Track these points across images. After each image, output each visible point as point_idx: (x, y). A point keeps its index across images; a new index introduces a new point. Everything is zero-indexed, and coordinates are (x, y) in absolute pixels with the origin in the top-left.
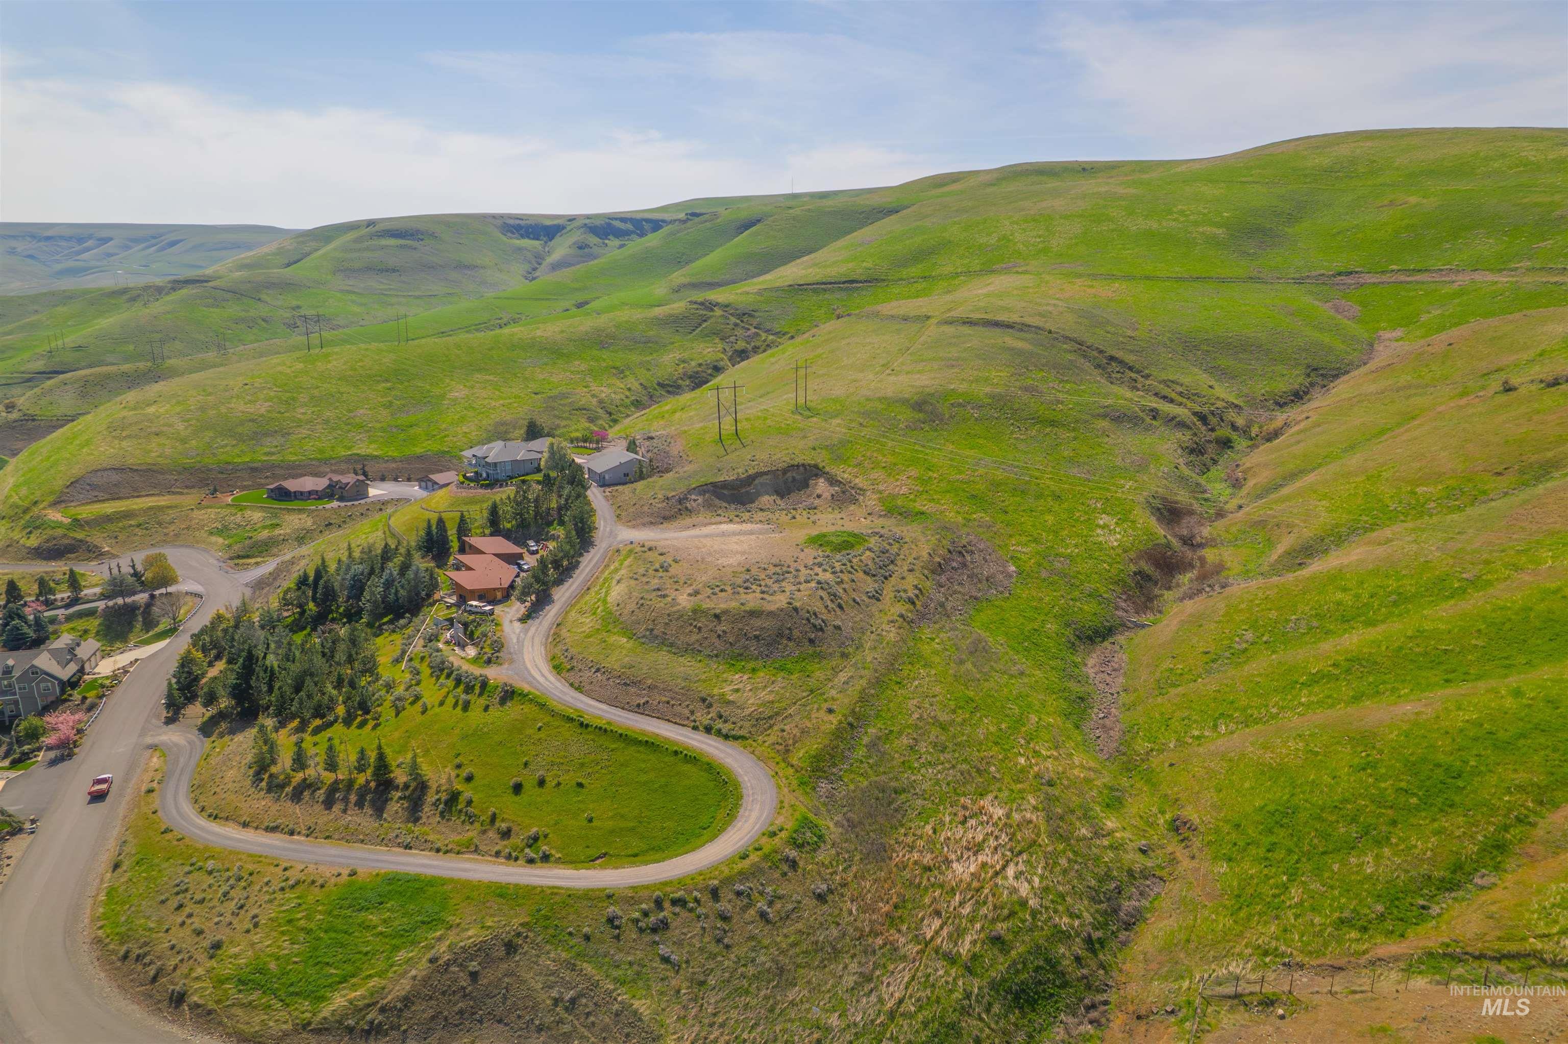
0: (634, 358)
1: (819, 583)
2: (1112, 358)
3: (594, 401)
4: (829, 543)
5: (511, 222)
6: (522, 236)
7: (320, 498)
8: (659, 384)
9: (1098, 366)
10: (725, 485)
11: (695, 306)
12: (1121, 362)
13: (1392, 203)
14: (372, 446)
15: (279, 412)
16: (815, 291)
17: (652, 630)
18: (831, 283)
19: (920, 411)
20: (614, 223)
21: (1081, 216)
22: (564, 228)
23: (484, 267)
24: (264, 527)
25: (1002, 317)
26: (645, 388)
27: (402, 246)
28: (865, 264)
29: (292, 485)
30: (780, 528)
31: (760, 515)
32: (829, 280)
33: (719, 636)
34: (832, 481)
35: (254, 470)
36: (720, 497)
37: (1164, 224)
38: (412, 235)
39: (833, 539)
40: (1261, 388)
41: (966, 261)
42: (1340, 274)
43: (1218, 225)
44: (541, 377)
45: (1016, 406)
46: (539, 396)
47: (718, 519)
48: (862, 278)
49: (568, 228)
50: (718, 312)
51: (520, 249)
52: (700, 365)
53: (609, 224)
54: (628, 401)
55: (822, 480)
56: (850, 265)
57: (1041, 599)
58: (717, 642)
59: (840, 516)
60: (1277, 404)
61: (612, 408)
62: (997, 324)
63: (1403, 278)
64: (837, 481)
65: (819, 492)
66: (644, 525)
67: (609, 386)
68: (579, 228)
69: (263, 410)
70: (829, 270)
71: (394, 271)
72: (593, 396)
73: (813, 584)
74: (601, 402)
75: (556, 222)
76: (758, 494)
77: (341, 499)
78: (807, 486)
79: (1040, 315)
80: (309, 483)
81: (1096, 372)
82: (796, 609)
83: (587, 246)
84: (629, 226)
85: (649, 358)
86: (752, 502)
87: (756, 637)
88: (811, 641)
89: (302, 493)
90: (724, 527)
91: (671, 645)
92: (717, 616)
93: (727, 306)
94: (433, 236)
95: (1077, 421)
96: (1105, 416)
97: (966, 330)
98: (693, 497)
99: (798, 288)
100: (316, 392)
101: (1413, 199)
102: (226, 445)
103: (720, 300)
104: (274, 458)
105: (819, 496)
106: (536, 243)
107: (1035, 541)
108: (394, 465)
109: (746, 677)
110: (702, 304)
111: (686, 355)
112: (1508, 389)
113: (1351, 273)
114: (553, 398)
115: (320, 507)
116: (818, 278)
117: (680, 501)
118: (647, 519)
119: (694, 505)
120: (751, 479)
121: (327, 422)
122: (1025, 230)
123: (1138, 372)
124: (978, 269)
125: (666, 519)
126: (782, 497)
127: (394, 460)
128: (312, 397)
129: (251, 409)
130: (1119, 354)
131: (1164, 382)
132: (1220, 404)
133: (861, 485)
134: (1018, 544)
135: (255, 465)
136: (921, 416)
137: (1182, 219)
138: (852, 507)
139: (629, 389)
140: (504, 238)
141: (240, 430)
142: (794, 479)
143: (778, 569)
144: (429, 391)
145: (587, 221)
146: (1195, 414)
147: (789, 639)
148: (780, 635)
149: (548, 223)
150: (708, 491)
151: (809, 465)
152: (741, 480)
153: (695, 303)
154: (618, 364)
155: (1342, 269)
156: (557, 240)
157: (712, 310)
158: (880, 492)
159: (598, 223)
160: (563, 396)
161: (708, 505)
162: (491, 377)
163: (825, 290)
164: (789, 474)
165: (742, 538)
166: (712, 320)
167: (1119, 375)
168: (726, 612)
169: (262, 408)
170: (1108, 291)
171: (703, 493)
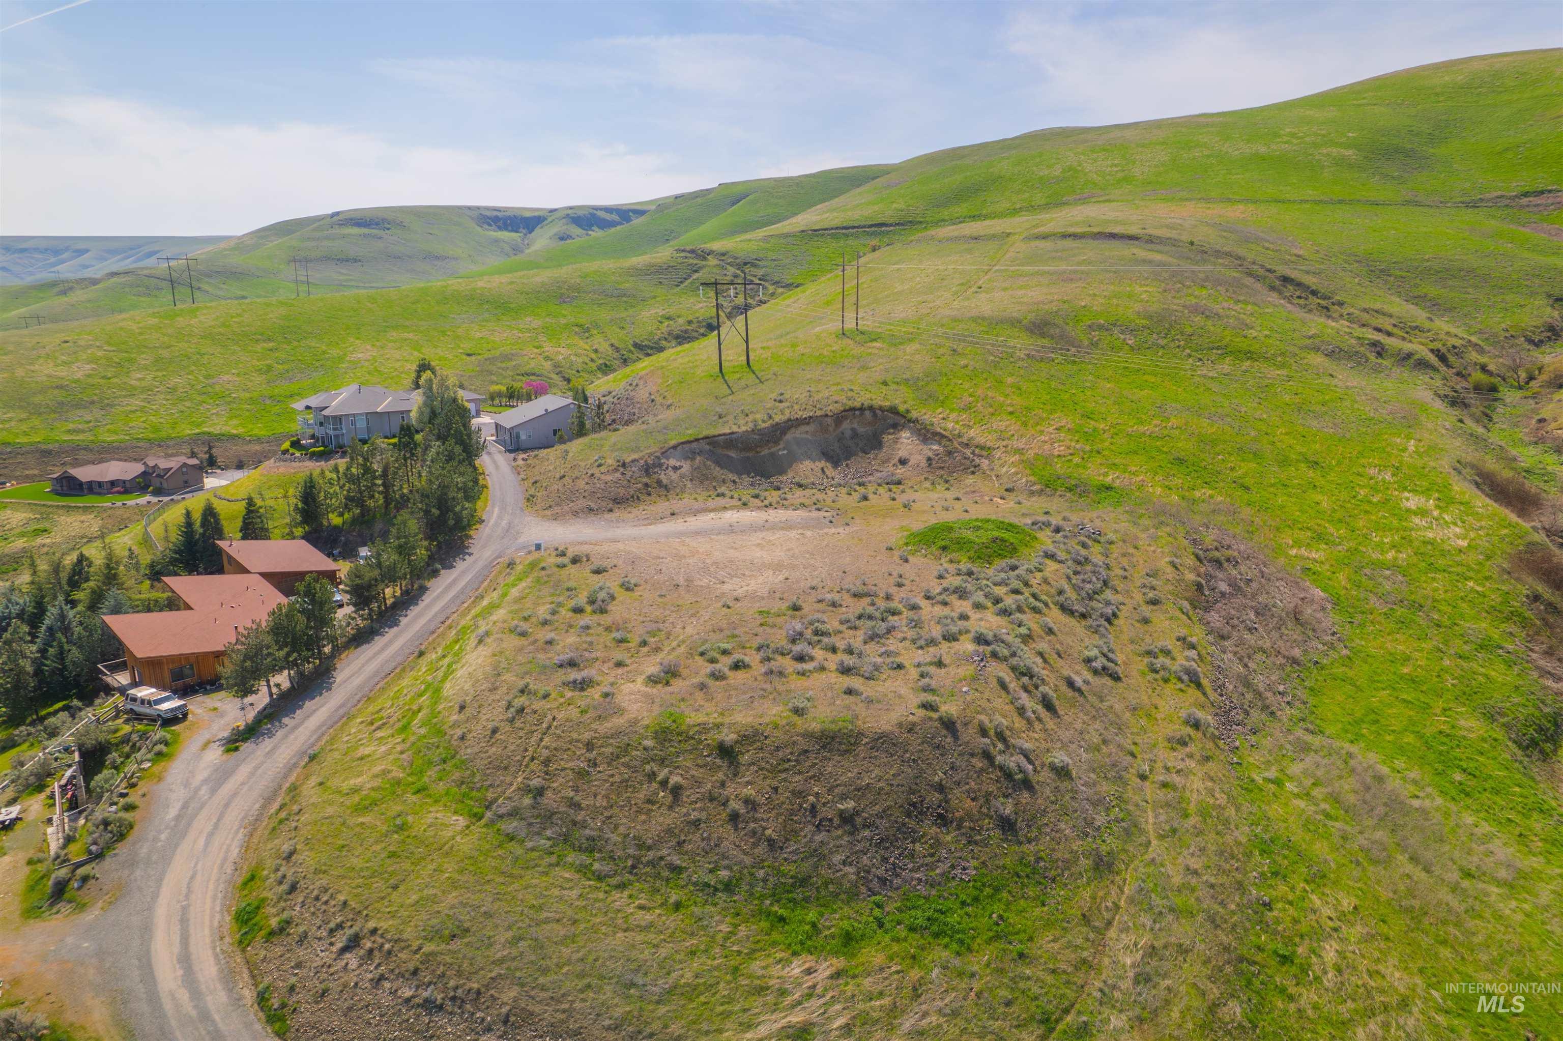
0: (603, 315)
1: (980, 640)
2: (1285, 279)
3: (548, 365)
4: (961, 544)
5: (488, 213)
6: (500, 228)
7: (126, 491)
8: (636, 345)
9: (1272, 288)
10: (731, 441)
11: (683, 254)
14: (235, 422)
15: (104, 377)
16: (833, 236)
17: (540, 792)
18: (854, 227)
19: (1043, 335)
20: (599, 213)
21: (1163, 143)
22: (545, 219)
23: (456, 259)
24: (23, 535)
25: (1117, 230)
26: (617, 350)
27: (365, 235)
28: (895, 205)
29: (84, 474)
30: (840, 516)
31: (798, 495)
32: (851, 224)
33: (734, 817)
34: (926, 434)
35: (42, 453)
36: (723, 463)
37: (1274, 147)
38: (377, 224)
39: (969, 535)
40: (1499, 321)
41: (1027, 195)
42: (1526, 194)
43: (1348, 147)
44: (478, 335)
45: (1189, 330)
46: (473, 358)
47: (721, 501)
48: (893, 220)
49: (550, 219)
50: (712, 261)
51: (496, 241)
52: (690, 322)
53: (593, 215)
54: (593, 366)
55: (905, 434)
56: (876, 208)
57: (1409, 659)
58: (729, 840)
59: (950, 495)
60: (1530, 341)
61: (570, 373)
62: (1113, 236)
64: (936, 434)
65: (902, 453)
66: (575, 514)
67: (568, 346)
68: (560, 219)
69: (80, 374)
70: (850, 213)
71: (355, 261)
72: (547, 358)
73: (967, 646)
74: (556, 366)
75: (537, 214)
76: (792, 459)
77: (158, 492)
78: (878, 445)
79: (1168, 227)
80: (115, 470)
81: (1275, 295)
82: (949, 725)
83: (570, 237)
84: (615, 217)
85: (624, 314)
86: (782, 472)
87: (847, 819)
88: (1007, 825)
89: (100, 484)
90: (731, 516)
91: (591, 847)
92: (726, 752)
93: (723, 254)
94: (401, 225)
95: (1283, 354)
96: (1317, 349)
97: (1068, 243)
98: (672, 462)
99: (813, 234)
100: (165, 353)
103: (714, 248)
105: (903, 462)
106: (514, 235)
108: (257, 447)
110: (692, 251)
111: (672, 311)
113: (1542, 192)
114: (492, 360)
115: (119, 504)
116: (834, 224)
117: (647, 470)
118: (581, 503)
119: (674, 476)
120: (778, 432)
121: (173, 390)
122: (1095, 161)
123: (1326, 297)
124: (1043, 201)
125: (619, 502)
126: (836, 464)
127: (259, 440)
128: (158, 360)
129: (63, 372)
130: (1291, 275)
131: (1365, 310)
132: (1456, 342)
133: (981, 440)
135: (49, 447)
136: (1045, 342)
137: (1295, 141)
138: (970, 480)
139: (596, 351)
140: (479, 229)
141: (37, 399)
142: (855, 434)
143: (863, 605)
144: (324, 352)
145: (570, 212)
146: (1432, 351)
147: (943, 820)
148: (915, 809)
149: (528, 214)
150: (700, 453)
151: (881, 409)
152: (761, 432)
153: (683, 251)
154: (581, 321)
155: (1527, 189)
156: (538, 231)
157: (705, 259)
158: (1020, 451)
159: (580, 213)
160: (506, 357)
161: (701, 478)
162: (411, 336)
163: (847, 235)
164: (846, 426)
165: (770, 536)
166: (705, 270)
167: (1303, 300)
168: (750, 737)
169: (79, 372)
170: (1235, 213)
171: (690, 456)
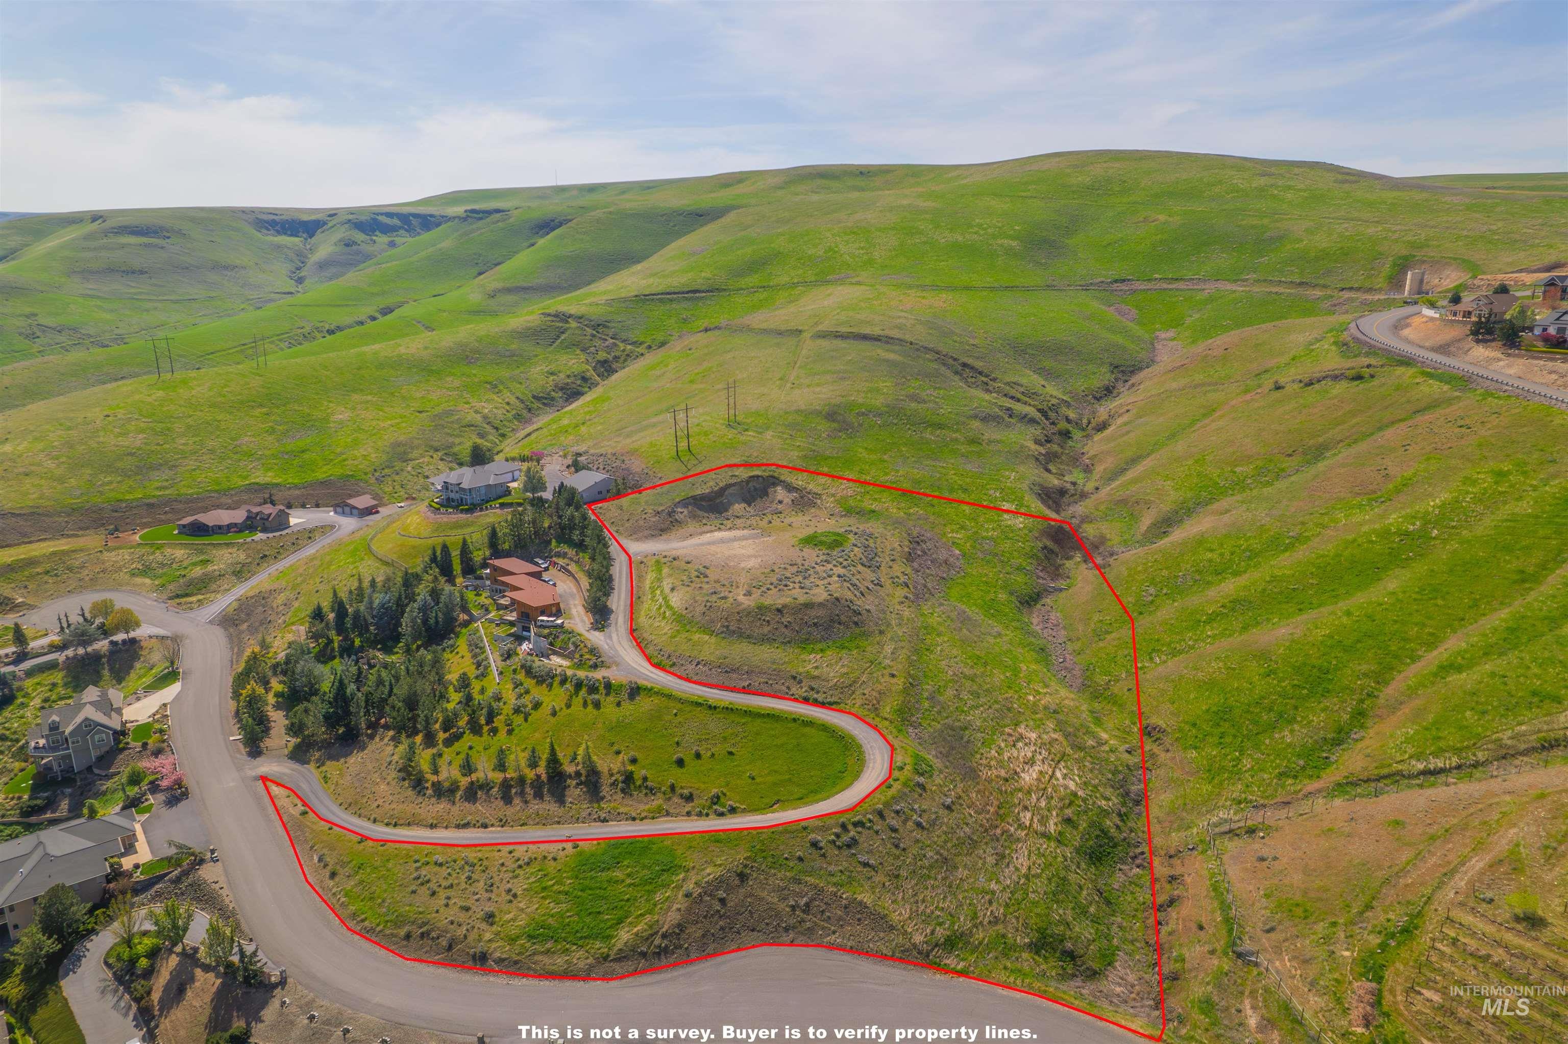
0: (504, 373)
1: (839, 576)
2: (965, 365)
3: (478, 417)
4: (822, 543)
5: (265, 217)
6: (279, 233)
7: (240, 531)
8: (534, 397)
9: (956, 373)
10: (703, 498)
11: (549, 318)
12: (972, 368)
13: (1146, 220)
14: (270, 474)
15: (158, 444)
16: (660, 300)
17: (727, 627)
18: (675, 293)
19: (834, 421)
20: (380, 218)
21: (893, 229)
22: (325, 223)
23: (244, 268)
24: (195, 564)
25: (867, 330)
26: (522, 401)
27: (146, 245)
28: (703, 274)
29: (211, 518)
30: (765, 533)
31: (738, 522)
32: (673, 290)
33: (786, 626)
34: (790, 488)
35: (151, 506)
36: (701, 508)
37: (968, 236)
38: (156, 232)
39: (824, 539)
40: (1081, 385)
41: (800, 272)
42: (1116, 281)
43: (1013, 238)
44: (418, 395)
45: (909, 413)
46: (424, 415)
47: (706, 528)
48: (703, 288)
49: (330, 224)
50: (573, 324)
51: (278, 247)
52: (568, 376)
53: (375, 220)
54: (509, 415)
55: (779, 488)
56: (690, 275)
57: (986, 575)
58: (786, 632)
59: (807, 518)
60: (1095, 398)
61: (497, 423)
62: (865, 337)
63: (1165, 286)
64: (794, 488)
65: (779, 497)
66: (646, 537)
67: (487, 401)
68: (343, 224)
69: (138, 443)
70: (670, 280)
71: (142, 272)
72: (477, 412)
73: (835, 578)
74: (485, 417)
75: (313, 217)
76: (730, 504)
77: (265, 530)
78: (767, 494)
79: (897, 327)
80: (224, 517)
81: (957, 378)
82: (837, 599)
83: (354, 243)
84: (396, 221)
85: (517, 371)
86: (727, 510)
87: (815, 624)
88: (856, 624)
89: (220, 527)
90: (718, 535)
91: (749, 637)
92: (779, 610)
93: (581, 318)
94: (180, 233)
95: (957, 424)
96: (975, 417)
97: (838, 343)
98: (679, 510)
99: (644, 299)
100: (190, 421)
101: (1162, 218)
102: (111, 483)
103: (572, 312)
104: (167, 492)
105: (780, 502)
106: (296, 240)
107: (962, 528)
108: (297, 492)
109: (818, 656)
110: (556, 316)
111: (553, 367)
112: (1278, 388)
113: (1124, 281)
114: (438, 416)
115: (249, 540)
116: (660, 289)
117: (670, 514)
118: (646, 533)
119: (682, 516)
120: (723, 490)
121: (212, 451)
122: (847, 242)
123: (987, 376)
124: (813, 279)
125: (663, 531)
126: (749, 505)
127: (296, 487)
128: (189, 427)
129: (124, 442)
130: (970, 361)
131: (1008, 384)
132: (1054, 401)
133: (815, 490)
134: (952, 531)
135: (151, 501)
136: (835, 425)
137: (982, 232)
138: (813, 510)
139: (508, 404)
140: (259, 235)
141: (119, 464)
142: (756, 489)
143: (795, 569)
144: (309, 415)
145: (351, 217)
146: (1039, 410)
147: (840, 623)
148: (832, 621)
149: (305, 218)
150: (690, 504)
151: (766, 476)
152: (716, 492)
153: (549, 315)
154: (490, 379)
155: (1117, 277)
156: (319, 236)
157: (567, 322)
158: (833, 495)
159: (363, 218)
160: (449, 413)
161: (694, 516)
162: (369, 397)
163: (671, 300)
164: (751, 484)
165: (744, 543)
166: (569, 332)
167: (973, 380)
168: (785, 606)
169: (135, 441)
170: (939, 301)
171: (686, 506)
